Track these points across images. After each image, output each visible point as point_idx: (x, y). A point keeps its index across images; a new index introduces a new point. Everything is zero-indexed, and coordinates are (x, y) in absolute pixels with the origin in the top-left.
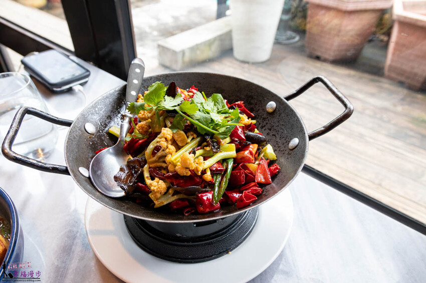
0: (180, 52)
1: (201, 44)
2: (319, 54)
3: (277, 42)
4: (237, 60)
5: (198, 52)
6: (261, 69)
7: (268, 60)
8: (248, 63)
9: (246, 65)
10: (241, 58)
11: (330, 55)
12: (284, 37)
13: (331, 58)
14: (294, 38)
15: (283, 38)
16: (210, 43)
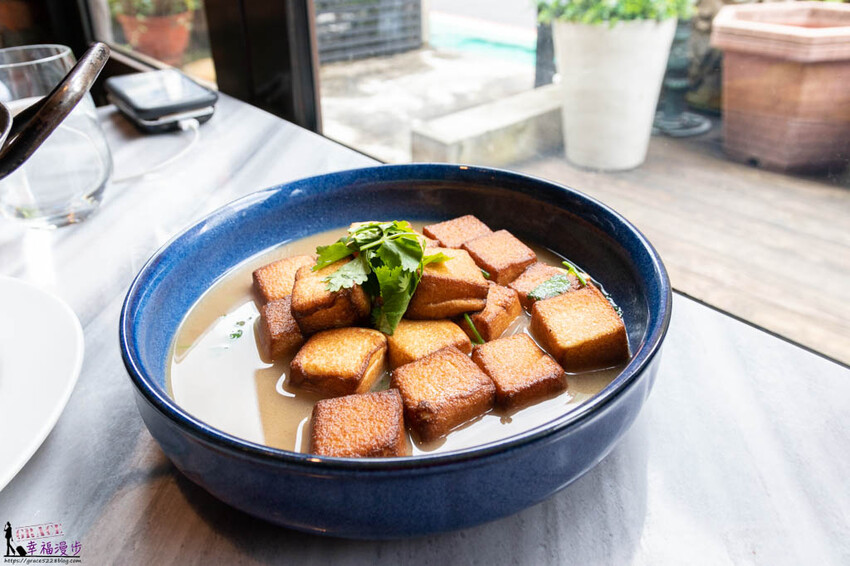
0: (454, 144)
1: (497, 131)
2: (755, 154)
3: (660, 133)
4: (573, 165)
5: (491, 148)
6: (623, 184)
7: (639, 167)
8: (596, 171)
9: (592, 176)
10: (581, 162)
11: (783, 156)
12: (676, 124)
13: (785, 163)
14: (699, 125)
15: (673, 125)
16: (516, 131)
